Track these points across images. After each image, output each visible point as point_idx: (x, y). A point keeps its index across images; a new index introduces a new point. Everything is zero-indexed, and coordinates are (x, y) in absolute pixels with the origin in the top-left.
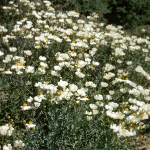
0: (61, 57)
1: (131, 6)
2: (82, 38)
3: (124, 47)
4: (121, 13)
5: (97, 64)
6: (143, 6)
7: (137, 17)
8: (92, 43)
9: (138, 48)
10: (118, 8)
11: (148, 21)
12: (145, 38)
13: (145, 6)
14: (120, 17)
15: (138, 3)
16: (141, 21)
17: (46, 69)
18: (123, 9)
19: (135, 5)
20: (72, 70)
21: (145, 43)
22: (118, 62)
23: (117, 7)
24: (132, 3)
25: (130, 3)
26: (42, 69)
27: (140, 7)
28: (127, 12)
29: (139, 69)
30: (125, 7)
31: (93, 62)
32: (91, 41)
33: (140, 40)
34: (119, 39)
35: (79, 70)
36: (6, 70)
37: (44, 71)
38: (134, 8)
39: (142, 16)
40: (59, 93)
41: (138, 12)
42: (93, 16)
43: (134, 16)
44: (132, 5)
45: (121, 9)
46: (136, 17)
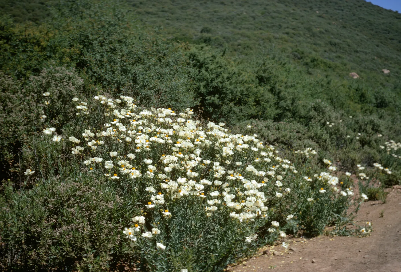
0: (166, 159)
1: (226, 93)
2: (185, 139)
3: (231, 146)
4: (213, 105)
5: (208, 162)
6: (242, 92)
7: (236, 109)
8: (197, 142)
9: (246, 146)
10: (209, 97)
11: (252, 114)
12: (253, 136)
13: (245, 93)
14: (211, 109)
15: (236, 89)
16: (242, 114)
17: (154, 172)
18: (215, 99)
19: (232, 93)
20: (183, 171)
21: (252, 142)
22: (226, 162)
23: (206, 96)
24: (227, 89)
25: (224, 90)
26: (151, 172)
27: (239, 94)
28: (220, 103)
29: (250, 168)
30: (217, 96)
31: (204, 161)
32: (196, 140)
33: (247, 138)
34: (224, 138)
35: (189, 171)
36: (112, 175)
37: (152, 174)
38: (230, 96)
39: (243, 107)
40: (179, 189)
41: (235, 101)
42: (186, 113)
43: (231, 107)
44: (228, 92)
45: (213, 98)
46: (233, 109)
